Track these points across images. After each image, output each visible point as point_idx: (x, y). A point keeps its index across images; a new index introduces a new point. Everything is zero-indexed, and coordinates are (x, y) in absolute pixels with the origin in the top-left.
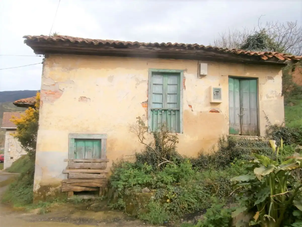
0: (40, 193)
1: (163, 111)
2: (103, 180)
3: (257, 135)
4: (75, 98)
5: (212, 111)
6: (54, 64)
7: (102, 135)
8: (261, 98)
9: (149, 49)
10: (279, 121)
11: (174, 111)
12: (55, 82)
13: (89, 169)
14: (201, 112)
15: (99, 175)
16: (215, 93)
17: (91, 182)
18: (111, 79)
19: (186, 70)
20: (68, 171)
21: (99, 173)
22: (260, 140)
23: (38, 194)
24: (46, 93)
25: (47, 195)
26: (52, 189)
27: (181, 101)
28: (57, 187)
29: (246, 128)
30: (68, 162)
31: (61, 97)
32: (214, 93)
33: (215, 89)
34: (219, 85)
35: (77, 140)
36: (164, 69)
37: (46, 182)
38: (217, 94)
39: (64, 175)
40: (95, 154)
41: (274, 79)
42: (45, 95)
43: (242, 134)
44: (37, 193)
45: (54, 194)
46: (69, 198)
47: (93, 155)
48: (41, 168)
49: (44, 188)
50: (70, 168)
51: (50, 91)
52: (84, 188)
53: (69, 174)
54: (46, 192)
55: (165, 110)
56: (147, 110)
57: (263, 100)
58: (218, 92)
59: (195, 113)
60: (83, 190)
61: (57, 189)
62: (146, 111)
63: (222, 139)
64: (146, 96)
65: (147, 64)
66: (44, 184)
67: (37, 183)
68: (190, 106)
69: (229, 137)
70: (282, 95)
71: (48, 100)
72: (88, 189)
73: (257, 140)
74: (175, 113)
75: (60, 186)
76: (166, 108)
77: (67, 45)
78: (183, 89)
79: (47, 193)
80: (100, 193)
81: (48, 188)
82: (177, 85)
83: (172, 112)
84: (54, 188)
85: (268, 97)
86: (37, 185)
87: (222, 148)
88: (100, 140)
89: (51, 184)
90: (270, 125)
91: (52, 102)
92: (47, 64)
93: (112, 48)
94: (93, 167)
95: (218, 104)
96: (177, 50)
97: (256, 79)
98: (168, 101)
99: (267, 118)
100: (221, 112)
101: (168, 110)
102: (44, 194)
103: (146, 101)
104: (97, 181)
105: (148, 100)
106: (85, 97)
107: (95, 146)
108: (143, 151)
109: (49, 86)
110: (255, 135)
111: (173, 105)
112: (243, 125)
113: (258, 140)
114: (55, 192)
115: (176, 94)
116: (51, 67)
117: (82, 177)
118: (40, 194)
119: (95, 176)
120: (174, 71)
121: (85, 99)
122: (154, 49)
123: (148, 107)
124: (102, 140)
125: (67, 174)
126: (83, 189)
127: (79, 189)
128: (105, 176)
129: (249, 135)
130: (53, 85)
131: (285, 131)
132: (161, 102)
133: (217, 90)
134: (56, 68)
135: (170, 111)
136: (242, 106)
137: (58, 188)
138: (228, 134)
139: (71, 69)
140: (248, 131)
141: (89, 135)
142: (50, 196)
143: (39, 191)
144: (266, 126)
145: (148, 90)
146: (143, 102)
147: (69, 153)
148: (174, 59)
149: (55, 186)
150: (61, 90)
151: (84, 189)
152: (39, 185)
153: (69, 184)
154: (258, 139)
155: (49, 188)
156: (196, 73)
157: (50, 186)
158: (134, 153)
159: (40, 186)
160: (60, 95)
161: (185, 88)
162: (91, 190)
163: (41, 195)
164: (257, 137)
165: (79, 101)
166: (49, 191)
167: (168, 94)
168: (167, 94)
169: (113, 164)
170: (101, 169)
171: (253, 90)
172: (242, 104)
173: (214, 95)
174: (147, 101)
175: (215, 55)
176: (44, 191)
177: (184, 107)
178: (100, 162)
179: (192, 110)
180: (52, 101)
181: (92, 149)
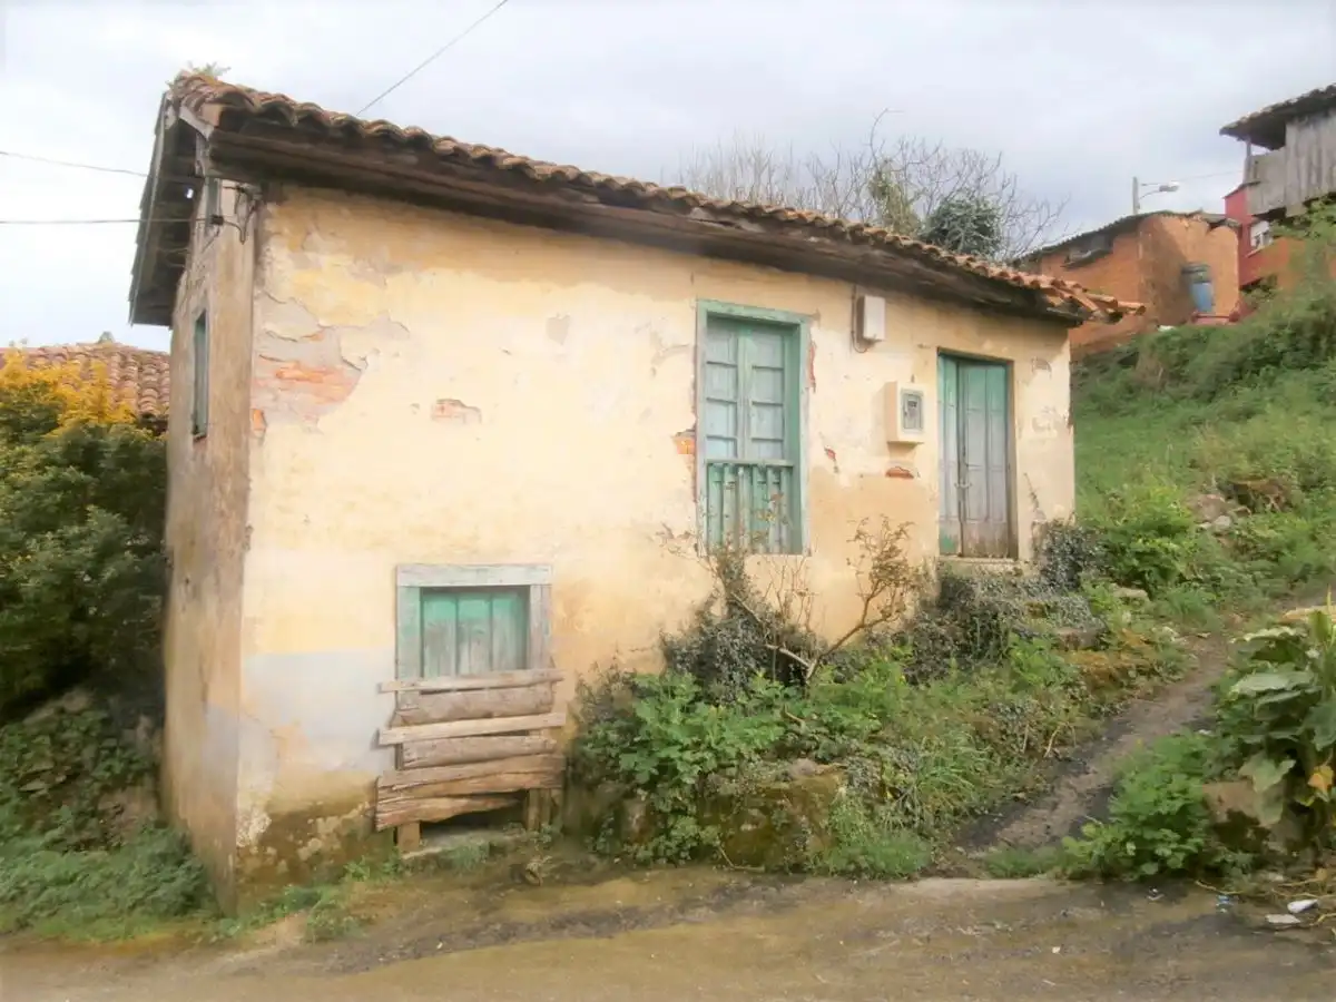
0: (270, 850)
1: (741, 471)
2: (545, 758)
3: (1008, 556)
4: (416, 406)
5: (890, 474)
6: (316, 236)
7: (532, 567)
8: (1020, 430)
9: (721, 223)
10: (1062, 508)
11: (777, 470)
12: (323, 322)
13: (488, 716)
14: (862, 476)
15: (527, 739)
16: (906, 410)
17: (495, 774)
18: (559, 328)
19: (817, 317)
20: (399, 735)
21: (524, 733)
22: (1018, 573)
23: (263, 855)
24: (279, 376)
25: (304, 853)
26: (326, 826)
27: (803, 432)
28: (347, 813)
29: (975, 533)
30: (396, 692)
31: (351, 398)
32: (904, 408)
33: (907, 395)
34: (913, 380)
35: (428, 593)
36: (746, 307)
37: (295, 797)
38: (912, 415)
39: (380, 754)
40: (502, 654)
41: (1050, 369)
42: (277, 383)
43: (966, 552)
44: (254, 850)
45: (337, 846)
46: (405, 852)
47: (491, 657)
48: (271, 731)
49: (289, 826)
50: (406, 722)
51: (298, 365)
52: (464, 801)
53: (405, 746)
54: (301, 842)
55: (749, 467)
56: (692, 465)
57: (1025, 439)
58: (914, 404)
59: (843, 480)
60: (459, 811)
61: (347, 822)
62: (689, 468)
63: (921, 571)
64: (690, 409)
65: (692, 279)
66: (285, 808)
67: (254, 806)
68: (831, 453)
69: (942, 564)
70: (1070, 423)
71: (291, 409)
72: (479, 805)
73: (1010, 573)
74: (780, 478)
75: (360, 807)
76: (749, 459)
77: (412, 159)
78: (807, 389)
79: (304, 845)
80: (532, 814)
81: (306, 820)
82: (781, 370)
83: (770, 472)
84: (334, 818)
85: (1036, 427)
86: (256, 812)
87: (924, 603)
88: (523, 592)
89: (320, 803)
90: (1043, 522)
91: (308, 418)
92: (279, 233)
93: (591, 199)
94: (505, 709)
95: (910, 446)
96: (813, 239)
97: (1006, 364)
98: (754, 434)
99: (1035, 497)
100: (919, 476)
101: (756, 465)
102: (287, 852)
103: (690, 427)
104: (514, 765)
105: (695, 426)
106: (457, 403)
107: (497, 615)
108: (686, 628)
109: (294, 341)
110: (1002, 557)
111: (771, 445)
112: (968, 522)
113: (1014, 573)
114: (339, 836)
115: (781, 405)
116: (300, 247)
117: (458, 756)
118: (270, 855)
119: (510, 744)
120: (781, 318)
121: (458, 409)
122: (739, 228)
123: (695, 454)
124: (532, 589)
125: (392, 750)
126: (461, 805)
127: (443, 808)
128: (553, 742)
129: (986, 556)
130: (313, 337)
131: (1079, 541)
132: (731, 435)
133: (912, 400)
134: (326, 260)
135: (764, 472)
136: (964, 454)
137: (354, 814)
138: (937, 555)
139: (392, 269)
140: (982, 541)
141: (479, 570)
142: (318, 855)
143: (264, 841)
144: (1034, 524)
145: (695, 386)
146: (679, 434)
147: (400, 657)
148: (775, 270)
149: (339, 808)
150: (353, 362)
151: (463, 807)
152: (265, 815)
153: (406, 792)
154: (1015, 569)
155: (314, 822)
156: (848, 330)
157: (317, 812)
158: (655, 640)
159: (272, 816)
160: (349, 387)
161: (814, 385)
162: (490, 805)
163: (279, 857)
164: (1011, 560)
165: (434, 417)
166: (312, 837)
167: (754, 403)
168: (750, 404)
169: (581, 685)
170: (535, 712)
171: (996, 402)
172: (964, 449)
173: (905, 414)
174: (694, 430)
175: (916, 270)
176: (291, 838)
177: (812, 458)
178: (529, 685)
179: (836, 469)
180: (312, 416)
181: (484, 628)
